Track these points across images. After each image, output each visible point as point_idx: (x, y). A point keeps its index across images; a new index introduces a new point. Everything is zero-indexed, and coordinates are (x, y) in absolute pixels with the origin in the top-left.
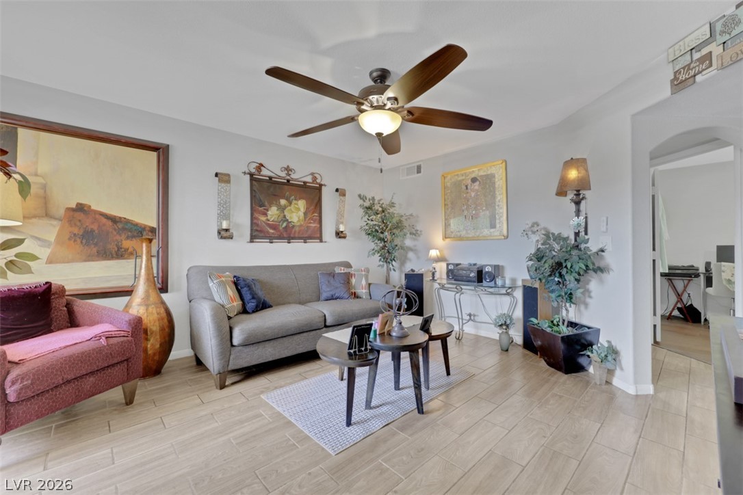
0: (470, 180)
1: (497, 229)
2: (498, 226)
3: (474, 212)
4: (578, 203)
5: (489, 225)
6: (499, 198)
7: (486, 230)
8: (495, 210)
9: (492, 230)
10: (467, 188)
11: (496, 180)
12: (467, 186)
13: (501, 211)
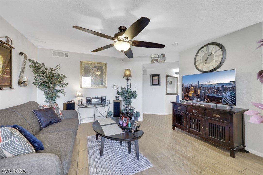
0: (93, 67)
1: (103, 85)
2: (104, 84)
3: (95, 78)
4: (128, 80)
5: (100, 83)
6: (104, 75)
7: (99, 85)
8: (103, 78)
9: (102, 85)
10: (92, 69)
11: (103, 69)
12: (92, 68)
13: (105, 79)
